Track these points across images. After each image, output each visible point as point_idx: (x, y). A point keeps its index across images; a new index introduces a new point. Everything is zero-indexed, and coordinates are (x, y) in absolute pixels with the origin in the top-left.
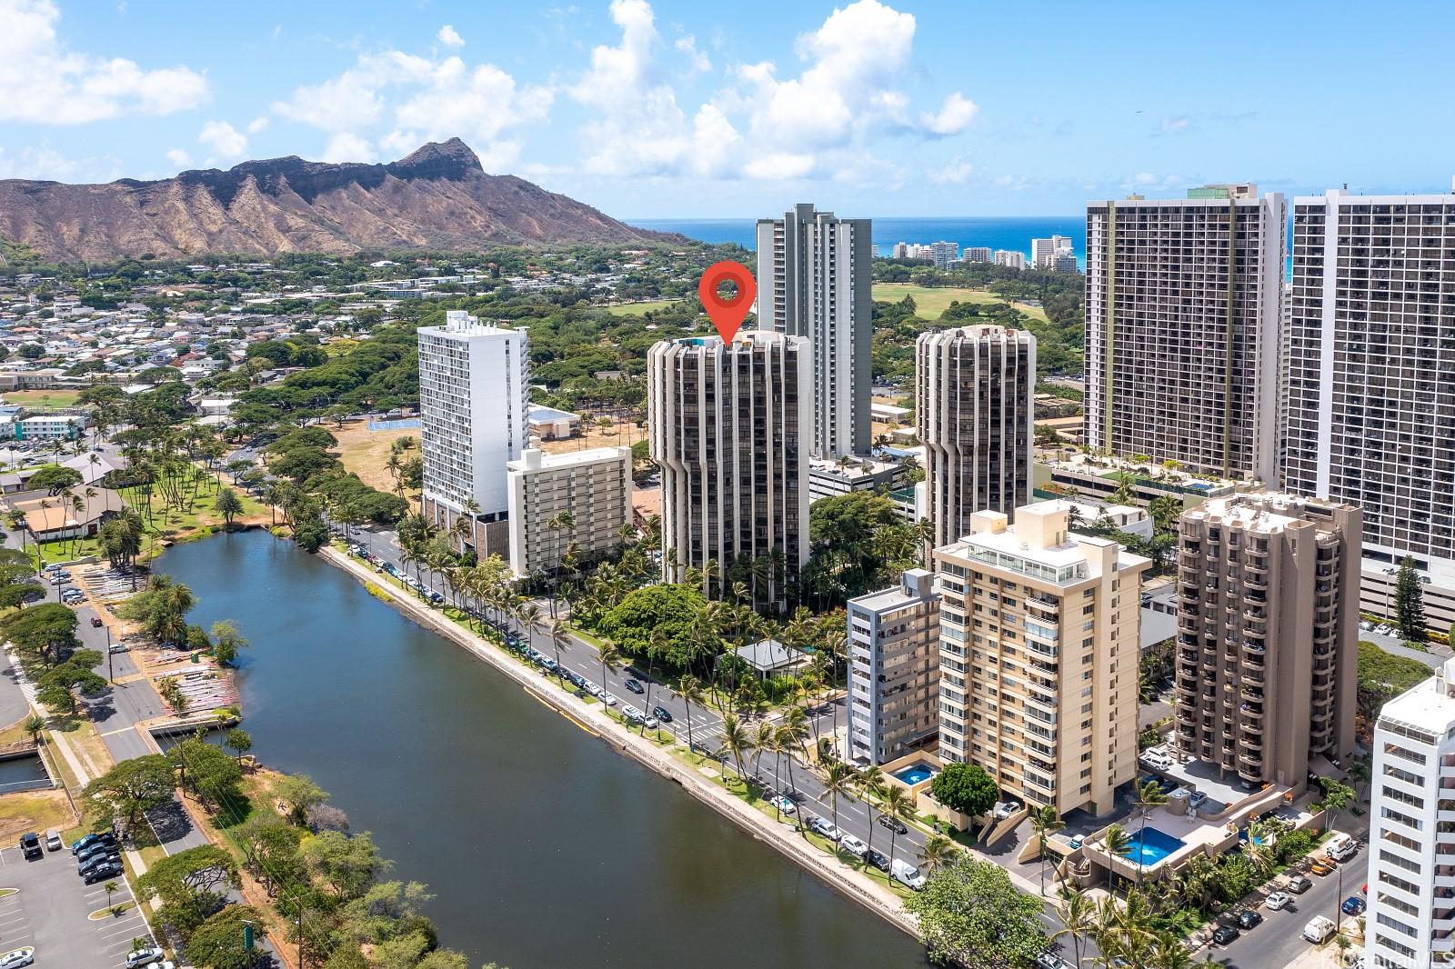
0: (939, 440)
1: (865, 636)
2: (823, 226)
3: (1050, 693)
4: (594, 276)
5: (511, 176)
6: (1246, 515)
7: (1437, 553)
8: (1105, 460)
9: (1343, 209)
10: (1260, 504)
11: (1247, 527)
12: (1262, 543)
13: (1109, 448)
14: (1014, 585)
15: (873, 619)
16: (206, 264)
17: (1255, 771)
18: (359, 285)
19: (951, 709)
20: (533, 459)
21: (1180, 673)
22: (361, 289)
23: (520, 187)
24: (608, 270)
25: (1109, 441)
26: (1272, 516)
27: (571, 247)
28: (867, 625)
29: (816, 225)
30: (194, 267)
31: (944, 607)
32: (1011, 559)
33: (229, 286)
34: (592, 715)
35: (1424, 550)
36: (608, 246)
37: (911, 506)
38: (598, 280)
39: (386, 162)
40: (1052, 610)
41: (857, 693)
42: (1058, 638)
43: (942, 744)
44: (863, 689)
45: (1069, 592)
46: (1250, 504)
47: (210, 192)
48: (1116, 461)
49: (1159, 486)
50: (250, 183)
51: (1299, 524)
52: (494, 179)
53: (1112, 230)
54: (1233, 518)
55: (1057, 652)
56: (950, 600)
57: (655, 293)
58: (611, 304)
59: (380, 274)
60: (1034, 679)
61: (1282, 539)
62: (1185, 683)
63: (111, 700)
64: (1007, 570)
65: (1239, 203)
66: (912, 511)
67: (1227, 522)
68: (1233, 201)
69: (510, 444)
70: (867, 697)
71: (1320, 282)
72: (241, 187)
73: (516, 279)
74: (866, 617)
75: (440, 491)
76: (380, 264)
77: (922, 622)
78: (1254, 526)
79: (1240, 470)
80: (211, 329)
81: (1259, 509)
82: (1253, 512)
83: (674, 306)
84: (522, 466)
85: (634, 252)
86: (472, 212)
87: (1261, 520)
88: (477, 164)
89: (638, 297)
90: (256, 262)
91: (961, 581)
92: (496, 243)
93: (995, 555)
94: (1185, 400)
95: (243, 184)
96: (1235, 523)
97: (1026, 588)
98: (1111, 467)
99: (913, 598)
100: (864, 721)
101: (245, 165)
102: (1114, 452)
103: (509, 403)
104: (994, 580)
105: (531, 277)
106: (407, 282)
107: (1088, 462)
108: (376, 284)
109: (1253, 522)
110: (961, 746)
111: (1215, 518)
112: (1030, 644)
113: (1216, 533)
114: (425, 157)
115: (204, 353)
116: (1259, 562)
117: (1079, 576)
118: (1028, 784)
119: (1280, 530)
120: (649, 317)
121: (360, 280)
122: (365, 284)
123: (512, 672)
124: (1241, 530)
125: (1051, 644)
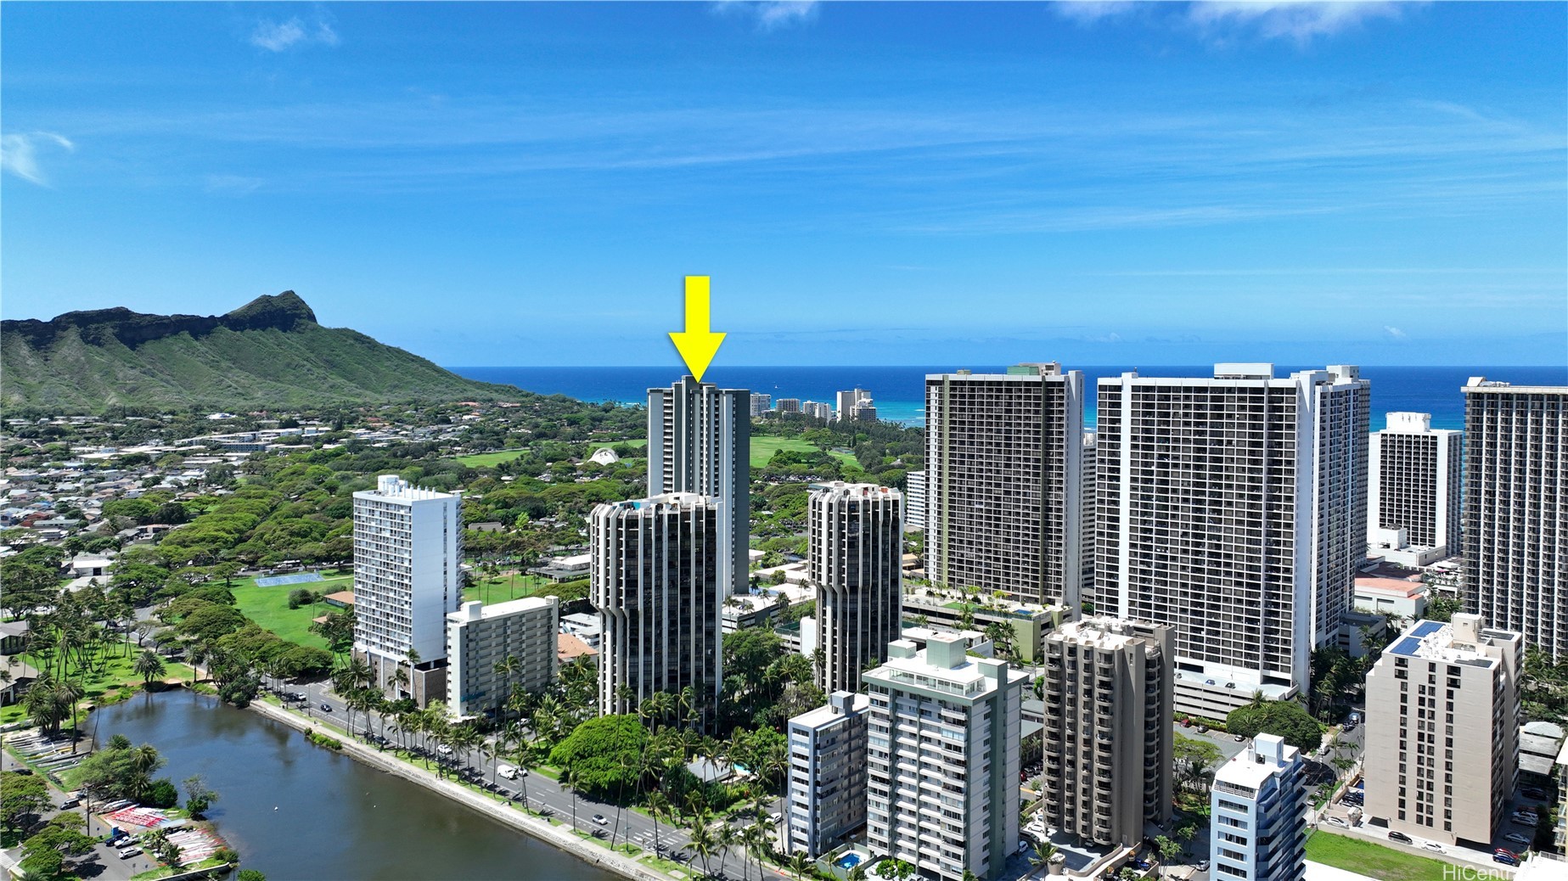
0: (829, 579)
1: (803, 748)
2: (708, 396)
3: (961, 784)
4: (435, 428)
5: (346, 330)
6: (1093, 636)
7: (1209, 659)
8: (944, 592)
9: (1134, 388)
10: (1102, 627)
11: (1097, 644)
12: (1108, 657)
13: (945, 581)
14: (930, 699)
15: (811, 734)
16: (26, 417)
17: (1108, 837)
18: (198, 438)
19: (878, 804)
20: (475, 609)
21: (1046, 764)
22: (203, 442)
23: (356, 339)
24: (448, 422)
25: (945, 576)
26: (1112, 636)
27: (408, 399)
28: (806, 739)
29: (702, 395)
30: (12, 422)
31: (871, 720)
32: (925, 679)
33: (55, 440)
34: (560, 834)
35: (1201, 657)
36: (444, 397)
37: (795, 639)
38: (440, 431)
39: (218, 314)
40: (962, 717)
41: (796, 797)
42: (968, 740)
43: (870, 833)
44: (802, 794)
45: (976, 702)
46: (1094, 626)
47: (27, 342)
48: (953, 592)
49: (992, 612)
50: (73, 334)
51: (1132, 641)
52: (329, 331)
53: (947, 399)
54: (1086, 639)
55: (967, 752)
56: (874, 714)
57: (500, 445)
58: (458, 455)
59: (216, 427)
60: (945, 772)
61: (1122, 653)
62: (1050, 771)
63: (97, 857)
64: (925, 687)
65: (1048, 379)
66: (798, 643)
67: (1081, 642)
68: (1043, 377)
69: (445, 598)
70: (806, 800)
71: (1118, 446)
72: (62, 338)
73: (359, 431)
74: (805, 733)
75: (374, 643)
76: (217, 416)
77: (846, 735)
78: (1102, 644)
79: (1052, 597)
80: (49, 486)
81: (1102, 630)
82: (1099, 633)
83: (522, 456)
84: (463, 616)
85: (471, 403)
86: (309, 366)
87: (1105, 639)
88: (312, 318)
89: (482, 448)
90: (82, 415)
91: (886, 698)
92: (334, 395)
93: (912, 676)
94: (1008, 540)
95: (65, 334)
96: (1087, 642)
97: (940, 702)
98: (951, 599)
99: (839, 715)
100: (802, 820)
101: (68, 315)
102: (949, 585)
103: (445, 559)
104: (912, 696)
105: (373, 429)
106: (248, 435)
107: (930, 593)
108: (216, 437)
109: (1100, 641)
110: (886, 833)
111: (1071, 639)
112: (944, 746)
113: (1073, 651)
114: (259, 308)
115: (52, 512)
116: (1105, 672)
117: (979, 690)
118: (944, 859)
119: (1121, 647)
120: (504, 468)
121: (199, 433)
122: (206, 437)
123: (478, 804)
124: (1092, 647)
125: (962, 744)
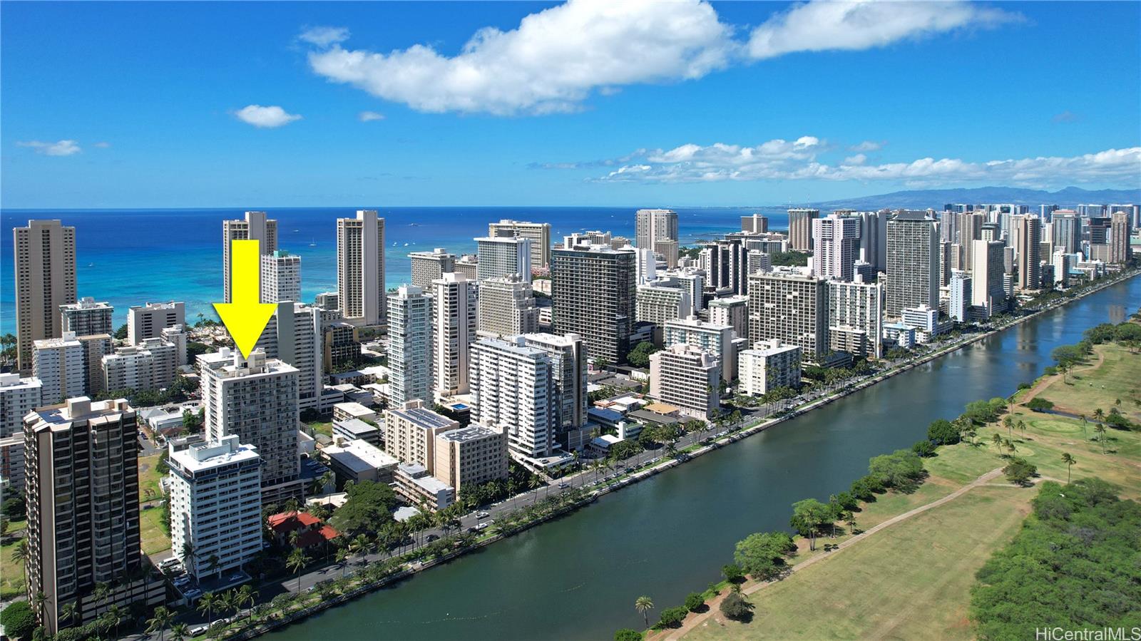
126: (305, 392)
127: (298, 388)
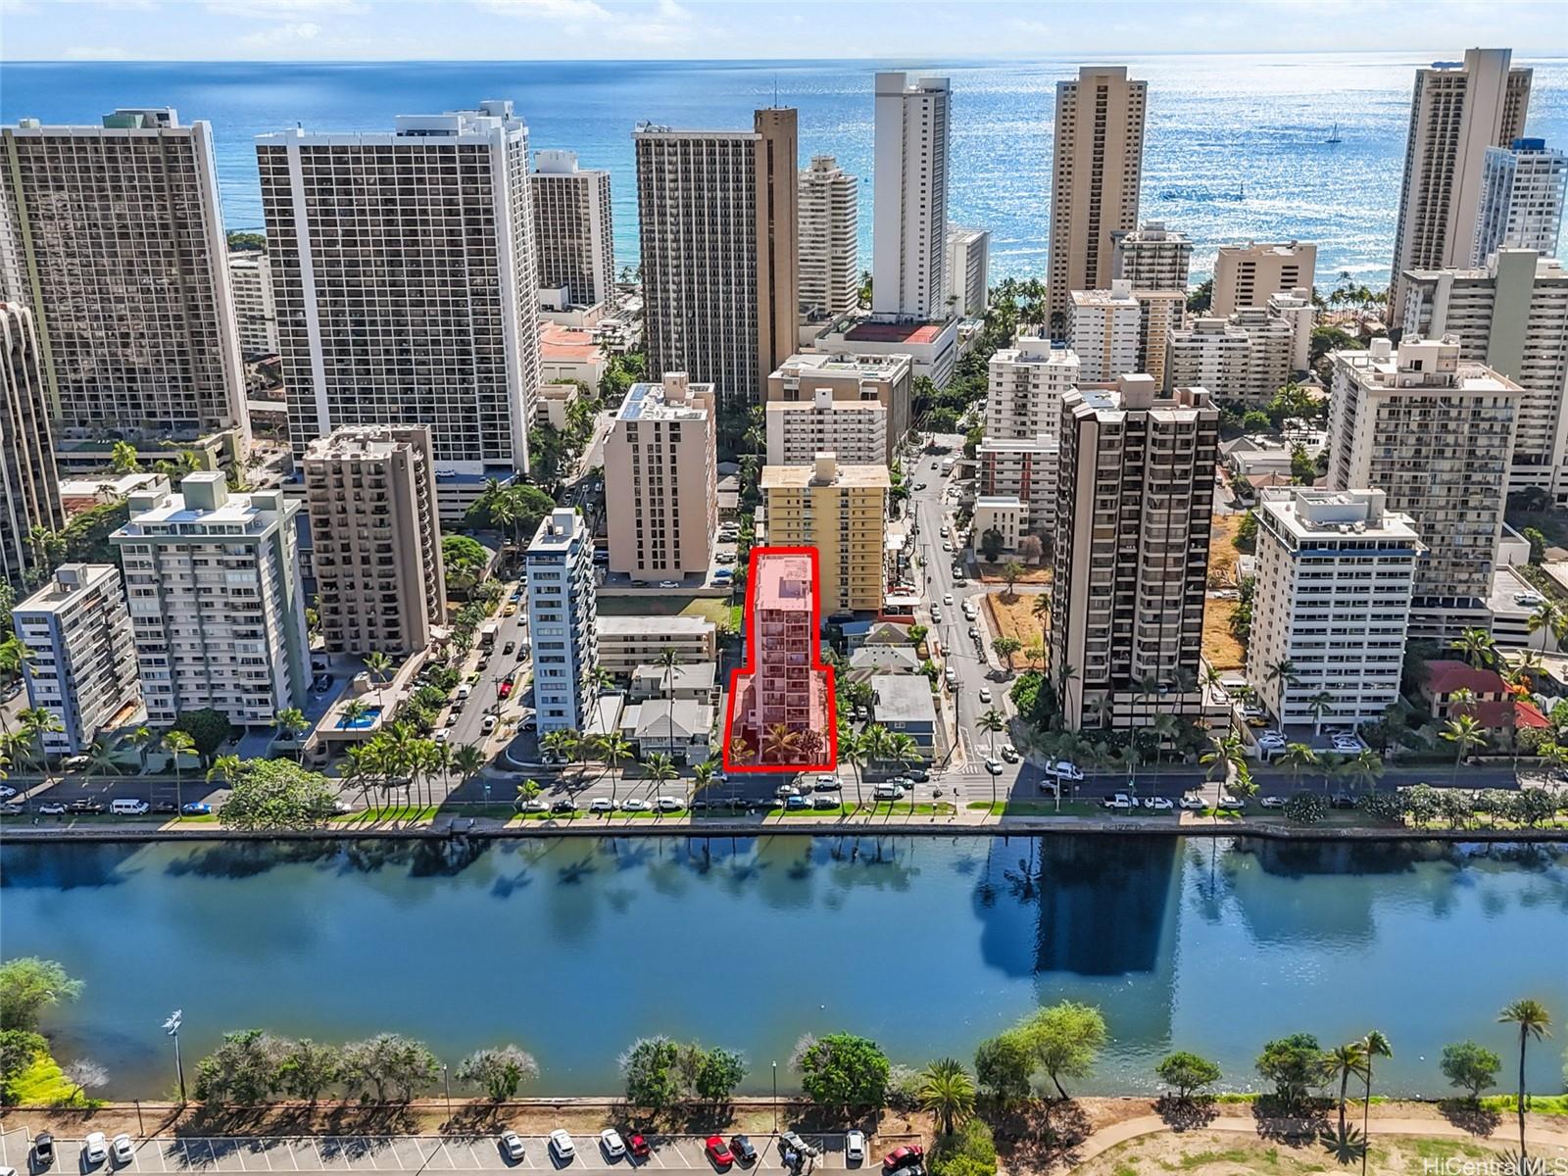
1: (43, 639)
3: (257, 627)
9: (303, 149)
11: (362, 458)
12: (379, 467)
14: (205, 547)
15: (51, 619)
17: (399, 647)
19: (153, 675)
28: (43, 627)
31: (130, 586)
32: (191, 527)
40: (249, 557)
41: (41, 696)
42: (259, 580)
44: (50, 689)
51: (399, 446)
53: (15, 164)
55: (261, 592)
56: (132, 578)
60: (236, 620)
61: (392, 460)
64: (195, 536)
67: (345, 456)
68: (160, 132)
74: (41, 621)
78: (367, 457)
87: (368, 451)
91: (147, 558)
93: (173, 527)
96: (353, 456)
97: (217, 547)
104: (181, 548)
109: (364, 454)
111: (333, 456)
112: (231, 593)
113: (338, 468)
119: (389, 454)
124: (360, 460)
125: (254, 586)
126: (1528, 451)
127: (1512, 440)
